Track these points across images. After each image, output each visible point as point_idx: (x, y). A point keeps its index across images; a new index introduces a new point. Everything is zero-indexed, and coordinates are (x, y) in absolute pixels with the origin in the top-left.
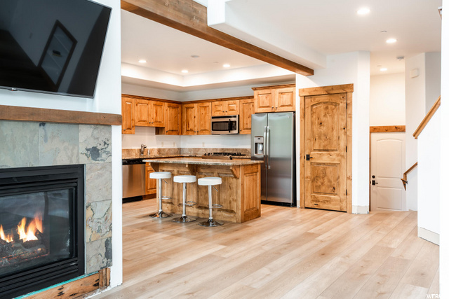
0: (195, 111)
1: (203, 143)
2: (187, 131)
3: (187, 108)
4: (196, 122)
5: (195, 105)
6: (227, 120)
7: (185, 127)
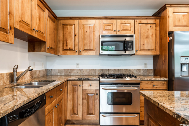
0: (76, 28)
1: (78, 64)
2: (64, 50)
3: (64, 25)
4: (77, 40)
5: (76, 22)
6: (123, 39)
7: (61, 45)
